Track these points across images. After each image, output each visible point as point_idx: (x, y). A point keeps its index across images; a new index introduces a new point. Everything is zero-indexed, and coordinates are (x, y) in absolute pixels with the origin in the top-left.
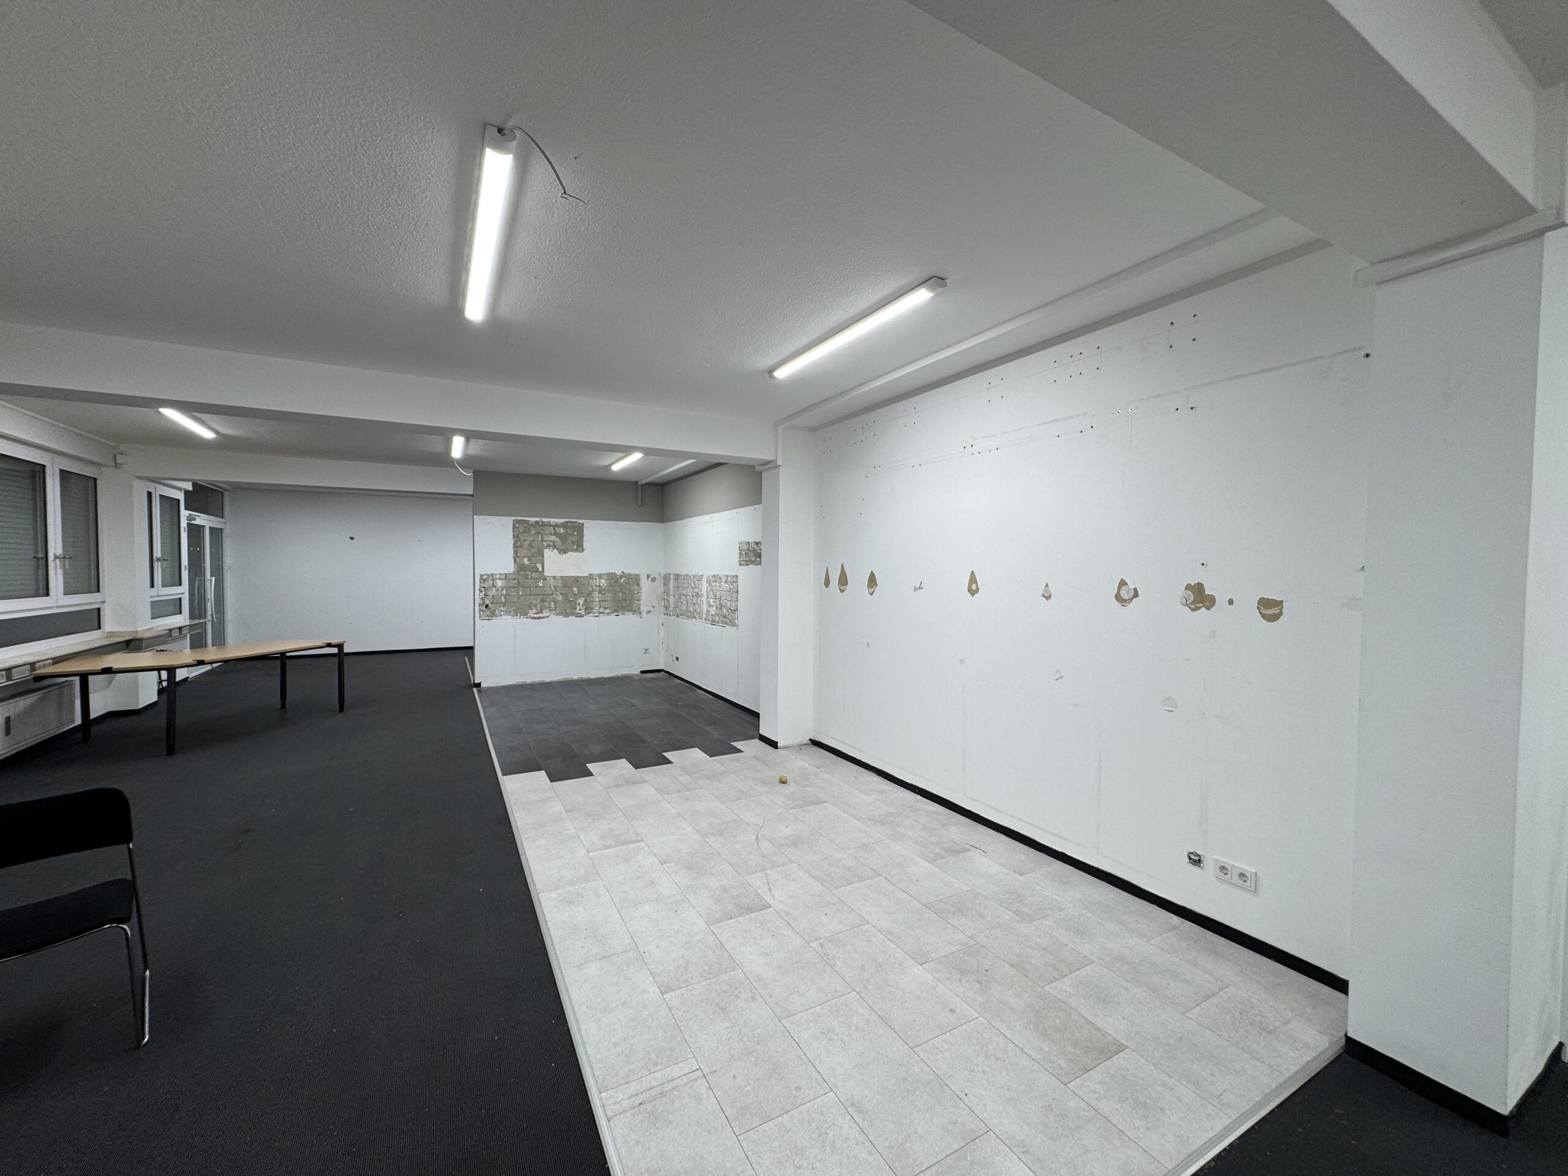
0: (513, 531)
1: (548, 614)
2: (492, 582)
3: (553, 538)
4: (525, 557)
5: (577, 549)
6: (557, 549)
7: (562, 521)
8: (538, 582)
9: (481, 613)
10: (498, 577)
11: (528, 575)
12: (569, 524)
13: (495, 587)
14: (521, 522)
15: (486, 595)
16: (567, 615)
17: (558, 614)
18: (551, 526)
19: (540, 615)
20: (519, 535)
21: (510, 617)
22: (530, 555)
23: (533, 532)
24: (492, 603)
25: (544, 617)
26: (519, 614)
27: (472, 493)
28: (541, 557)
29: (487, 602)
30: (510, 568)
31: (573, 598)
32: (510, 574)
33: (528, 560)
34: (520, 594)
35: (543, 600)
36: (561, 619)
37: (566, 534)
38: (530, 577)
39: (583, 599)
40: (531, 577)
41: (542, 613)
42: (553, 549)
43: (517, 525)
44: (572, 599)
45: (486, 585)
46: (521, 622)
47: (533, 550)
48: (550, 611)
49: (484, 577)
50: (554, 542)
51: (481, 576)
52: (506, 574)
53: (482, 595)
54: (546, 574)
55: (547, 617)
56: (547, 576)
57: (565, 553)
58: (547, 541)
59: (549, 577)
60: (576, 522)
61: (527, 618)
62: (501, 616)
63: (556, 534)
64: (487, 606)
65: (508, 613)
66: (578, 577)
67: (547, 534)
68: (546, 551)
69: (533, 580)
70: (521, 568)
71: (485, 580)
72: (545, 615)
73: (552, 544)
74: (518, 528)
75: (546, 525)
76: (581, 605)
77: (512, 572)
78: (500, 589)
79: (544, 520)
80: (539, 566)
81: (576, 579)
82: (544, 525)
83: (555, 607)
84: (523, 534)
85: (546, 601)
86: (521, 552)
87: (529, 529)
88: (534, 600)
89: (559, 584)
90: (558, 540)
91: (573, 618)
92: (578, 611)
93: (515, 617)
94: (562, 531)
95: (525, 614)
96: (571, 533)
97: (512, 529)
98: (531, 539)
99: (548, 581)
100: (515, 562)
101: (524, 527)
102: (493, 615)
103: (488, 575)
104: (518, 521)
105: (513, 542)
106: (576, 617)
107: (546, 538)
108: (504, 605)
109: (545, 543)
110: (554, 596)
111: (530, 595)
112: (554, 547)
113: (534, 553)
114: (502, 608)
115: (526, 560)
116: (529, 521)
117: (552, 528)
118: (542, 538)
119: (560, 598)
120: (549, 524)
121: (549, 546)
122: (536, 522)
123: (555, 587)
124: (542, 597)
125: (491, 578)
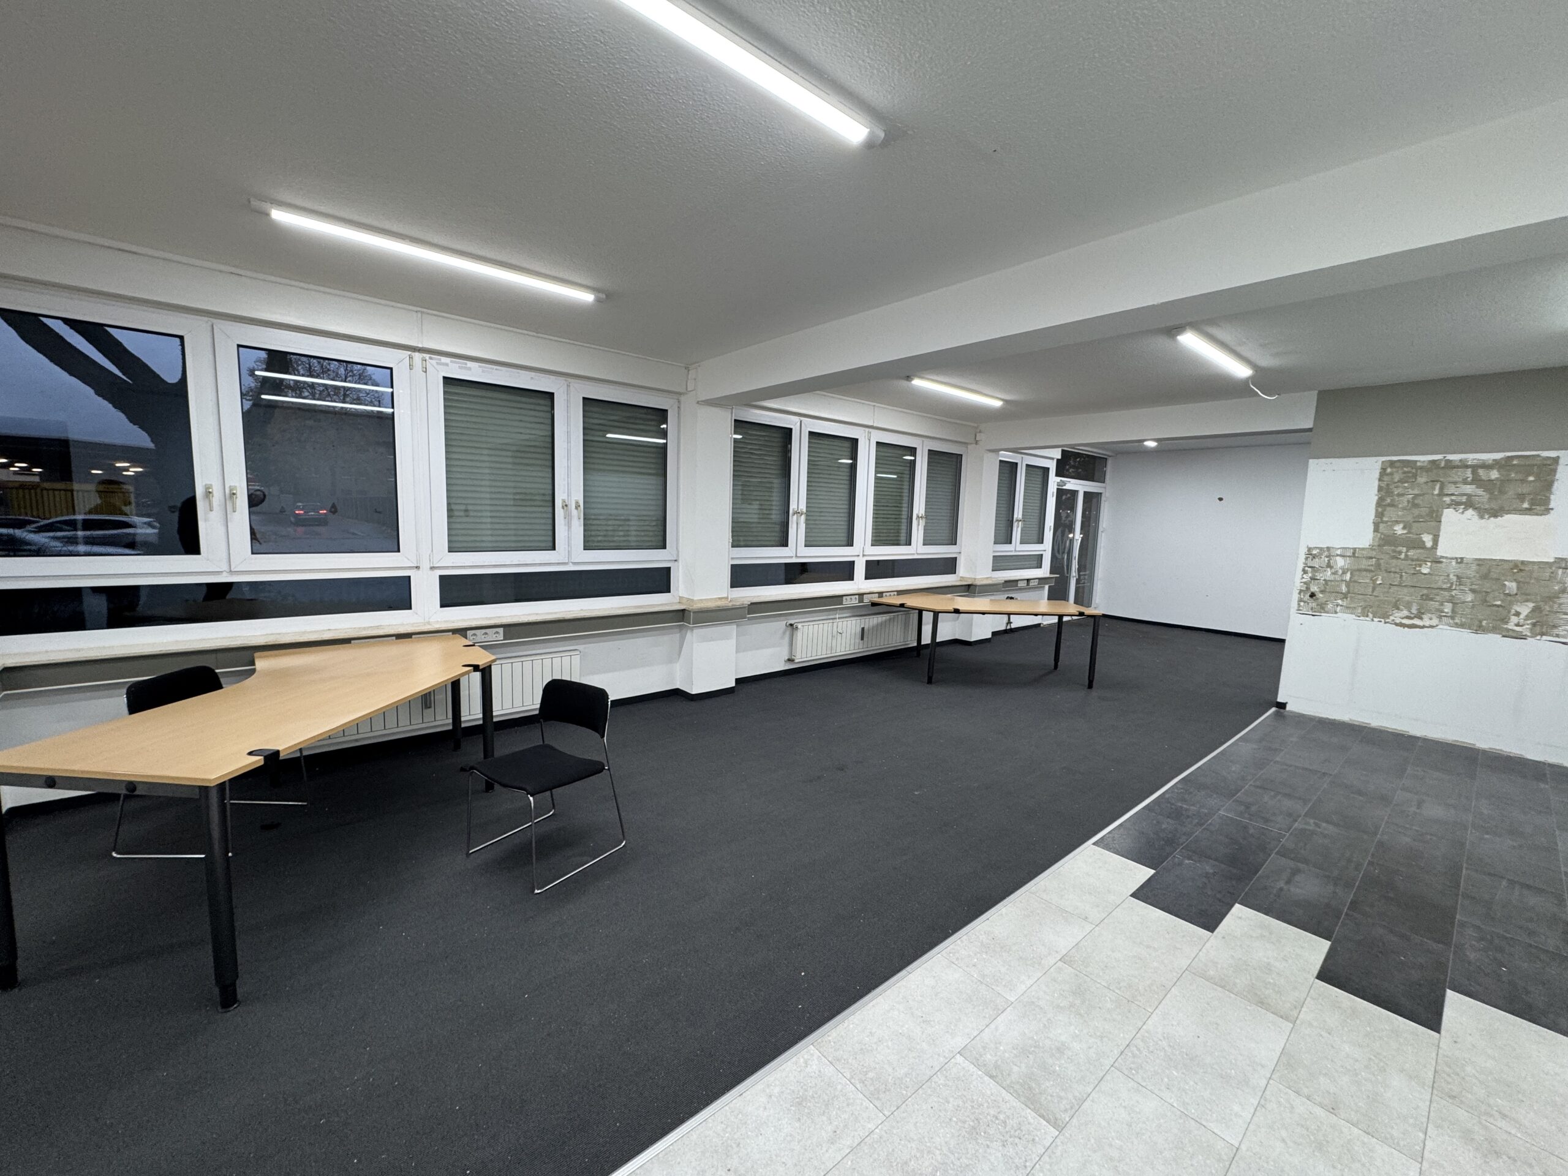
0: (1380, 480)
1: (1435, 622)
2: (1326, 559)
3: (1469, 489)
4: (1397, 522)
5: (1530, 509)
6: (1475, 509)
7: (1498, 456)
8: (1420, 566)
9: (1302, 604)
10: (1339, 552)
11: (1400, 553)
12: (1515, 462)
13: (1331, 567)
14: (1398, 464)
15: (1313, 579)
16: (1479, 629)
17: (1462, 626)
18: (1467, 467)
19: (1416, 622)
20: (1392, 487)
21: (1354, 616)
22: (1410, 518)
23: (1421, 480)
24: (1322, 592)
25: (1423, 627)
26: (1371, 615)
27: (1309, 425)
28: (1433, 524)
29: (1314, 588)
30: (1363, 537)
31: (1502, 601)
32: (1363, 549)
33: (1404, 528)
34: (1378, 582)
35: (1427, 598)
36: (1466, 635)
37: (1504, 482)
38: (1403, 556)
39: (1531, 605)
40: (1406, 556)
41: (1421, 619)
42: (1465, 509)
43: (1389, 470)
44: (1499, 603)
45: (1316, 563)
46: (1373, 628)
47: (1416, 512)
48: (1440, 617)
49: (1314, 552)
50: (1469, 496)
51: (1309, 549)
52: (1355, 549)
53: (1307, 577)
54: (1440, 552)
55: (1431, 627)
56: (1442, 557)
57: (1496, 516)
58: (1452, 495)
59: (1446, 558)
60: (1538, 456)
61: (1385, 623)
62: (1336, 612)
63: (1477, 481)
64: (1312, 595)
65: (1349, 609)
66: (1523, 562)
67: (1455, 483)
68: (1449, 515)
69: (1409, 562)
70: (1386, 540)
71: (1314, 557)
72: (1427, 622)
73: (1464, 499)
74: (1391, 474)
75: (1458, 467)
76: (1522, 616)
77: (1368, 547)
78: (1340, 572)
79: (1450, 457)
80: (1428, 539)
81: (1518, 568)
82: (1450, 466)
83: (1453, 611)
84: (1399, 484)
85: (1432, 599)
86: (1391, 514)
87: (1415, 476)
88: (1405, 595)
89: (1471, 572)
90: (1480, 492)
91: (1497, 637)
92: (1511, 626)
93: (1362, 618)
94: (1494, 474)
95: (1385, 616)
96: (1520, 477)
97: (1377, 475)
98: (1416, 492)
99: (1443, 565)
100: (1376, 530)
101: (1405, 473)
102: (1322, 608)
103: (1321, 549)
104: (1392, 464)
105: (1377, 498)
106: (1504, 636)
107: (1451, 489)
108: (1345, 596)
109: (1447, 499)
110: (1453, 593)
111: (1399, 585)
112: (1469, 504)
113: (1420, 516)
114: (1340, 602)
115: (1399, 529)
116: (1416, 461)
117: (1470, 470)
118: (1441, 489)
119: (1469, 597)
120: (1464, 465)
121: (1455, 504)
122: (1433, 462)
123: (1458, 577)
124: (1425, 591)
125: (1326, 553)
